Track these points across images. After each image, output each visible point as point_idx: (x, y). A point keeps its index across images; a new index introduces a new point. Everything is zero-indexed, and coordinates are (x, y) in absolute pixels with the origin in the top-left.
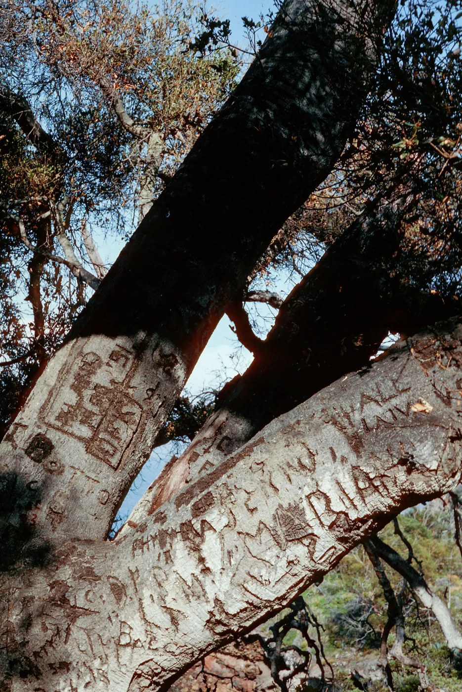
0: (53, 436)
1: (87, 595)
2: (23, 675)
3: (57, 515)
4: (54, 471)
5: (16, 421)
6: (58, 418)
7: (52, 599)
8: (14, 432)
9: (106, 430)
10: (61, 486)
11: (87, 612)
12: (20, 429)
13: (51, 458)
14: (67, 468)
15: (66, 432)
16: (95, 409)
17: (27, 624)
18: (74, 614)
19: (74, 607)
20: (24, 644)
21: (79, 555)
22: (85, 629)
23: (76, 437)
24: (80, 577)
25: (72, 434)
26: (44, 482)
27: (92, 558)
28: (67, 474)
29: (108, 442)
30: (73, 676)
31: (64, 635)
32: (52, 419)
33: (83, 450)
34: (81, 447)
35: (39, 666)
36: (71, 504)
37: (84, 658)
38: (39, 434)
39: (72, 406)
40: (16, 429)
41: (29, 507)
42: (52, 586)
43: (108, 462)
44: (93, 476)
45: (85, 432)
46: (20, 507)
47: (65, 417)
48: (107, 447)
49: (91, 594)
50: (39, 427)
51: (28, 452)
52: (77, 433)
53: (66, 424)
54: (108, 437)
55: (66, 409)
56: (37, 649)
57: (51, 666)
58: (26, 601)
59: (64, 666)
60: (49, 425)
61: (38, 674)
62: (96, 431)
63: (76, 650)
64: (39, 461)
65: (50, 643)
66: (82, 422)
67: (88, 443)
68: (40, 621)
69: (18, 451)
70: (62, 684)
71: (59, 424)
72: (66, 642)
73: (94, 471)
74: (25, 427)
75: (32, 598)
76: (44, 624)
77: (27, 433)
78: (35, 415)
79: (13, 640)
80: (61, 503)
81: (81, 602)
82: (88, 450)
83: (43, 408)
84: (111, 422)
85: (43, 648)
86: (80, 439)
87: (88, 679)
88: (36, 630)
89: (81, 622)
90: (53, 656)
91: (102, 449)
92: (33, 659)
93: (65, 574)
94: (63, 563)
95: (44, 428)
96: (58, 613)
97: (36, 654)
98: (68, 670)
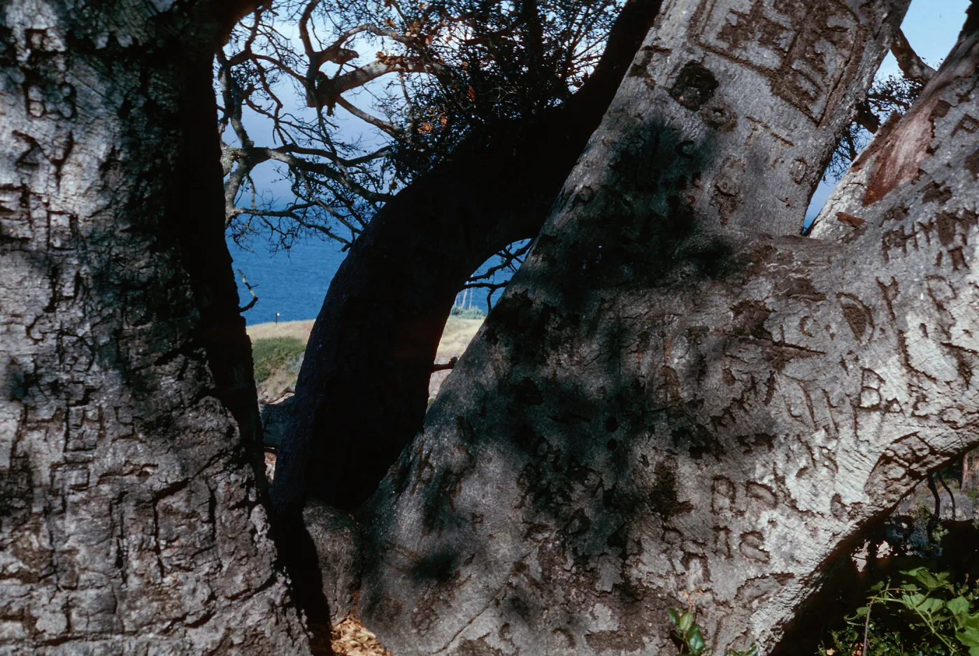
0: (715, 64)
1: (802, 324)
2: (696, 454)
3: (728, 199)
4: (721, 123)
5: (647, 42)
6: (722, 36)
7: (739, 332)
8: (647, 61)
9: (803, 57)
10: (734, 150)
11: (803, 352)
12: (656, 56)
13: (713, 103)
14: (741, 120)
15: (736, 60)
16: (784, 20)
17: (699, 370)
18: (779, 356)
19: (781, 343)
20: (696, 403)
21: (781, 260)
22: (799, 381)
23: (754, 67)
24: (788, 295)
25: (747, 63)
26: (704, 144)
27: (806, 263)
28: (743, 130)
29: (808, 77)
30: (779, 456)
31: (764, 389)
32: (711, 38)
33: (766, 90)
34: (763, 84)
35: (722, 439)
36: (750, 179)
37: (798, 428)
38: (692, 63)
39: (742, 15)
40: (649, 56)
41: (681, 184)
42: (737, 311)
43: (807, 111)
44: (783, 133)
45: (769, 58)
46: (666, 184)
47: (734, 33)
48: (806, 85)
49: (809, 323)
50: (690, 51)
51: (674, 94)
52: (756, 61)
53: (735, 45)
54: (806, 68)
55: (734, 20)
56: (717, 412)
57: (741, 440)
58: (694, 336)
59: (766, 439)
60: (708, 48)
61: (719, 452)
62: (787, 59)
63: (785, 414)
64: (694, 109)
65: (740, 402)
66: (763, 43)
67: (774, 77)
68: (719, 366)
69: (658, 92)
70: (759, 470)
71: (724, 45)
72: (767, 402)
73: (786, 127)
74: (666, 52)
75: (704, 330)
76: (727, 372)
77: (671, 60)
78: (683, 32)
79: (676, 398)
80: (735, 177)
81: (792, 336)
82: (776, 91)
83: (694, 20)
84: (811, 44)
85: (727, 410)
86: (761, 70)
87: (803, 463)
88: (714, 380)
89: (791, 369)
90: (747, 422)
91: (798, 89)
92: (710, 428)
93: (762, 290)
94: (755, 272)
95: (700, 52)
96: (751, 353)
97: (717, 421)
98: (771, 447)
